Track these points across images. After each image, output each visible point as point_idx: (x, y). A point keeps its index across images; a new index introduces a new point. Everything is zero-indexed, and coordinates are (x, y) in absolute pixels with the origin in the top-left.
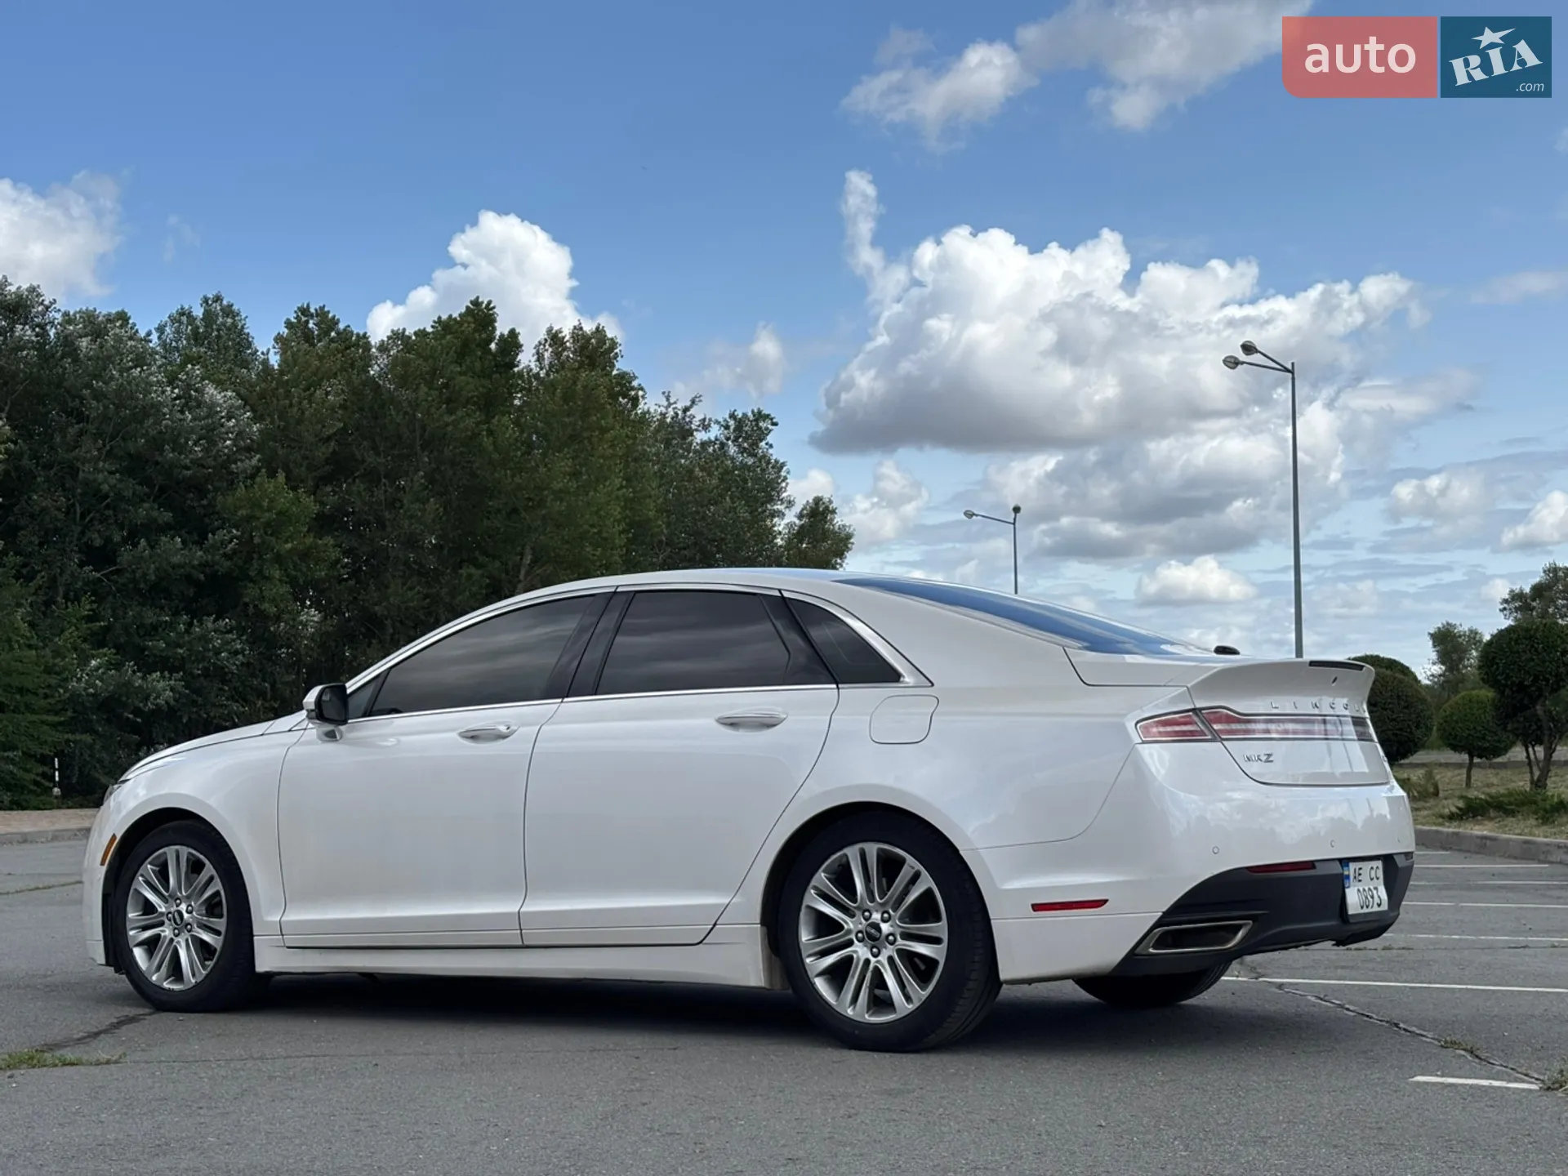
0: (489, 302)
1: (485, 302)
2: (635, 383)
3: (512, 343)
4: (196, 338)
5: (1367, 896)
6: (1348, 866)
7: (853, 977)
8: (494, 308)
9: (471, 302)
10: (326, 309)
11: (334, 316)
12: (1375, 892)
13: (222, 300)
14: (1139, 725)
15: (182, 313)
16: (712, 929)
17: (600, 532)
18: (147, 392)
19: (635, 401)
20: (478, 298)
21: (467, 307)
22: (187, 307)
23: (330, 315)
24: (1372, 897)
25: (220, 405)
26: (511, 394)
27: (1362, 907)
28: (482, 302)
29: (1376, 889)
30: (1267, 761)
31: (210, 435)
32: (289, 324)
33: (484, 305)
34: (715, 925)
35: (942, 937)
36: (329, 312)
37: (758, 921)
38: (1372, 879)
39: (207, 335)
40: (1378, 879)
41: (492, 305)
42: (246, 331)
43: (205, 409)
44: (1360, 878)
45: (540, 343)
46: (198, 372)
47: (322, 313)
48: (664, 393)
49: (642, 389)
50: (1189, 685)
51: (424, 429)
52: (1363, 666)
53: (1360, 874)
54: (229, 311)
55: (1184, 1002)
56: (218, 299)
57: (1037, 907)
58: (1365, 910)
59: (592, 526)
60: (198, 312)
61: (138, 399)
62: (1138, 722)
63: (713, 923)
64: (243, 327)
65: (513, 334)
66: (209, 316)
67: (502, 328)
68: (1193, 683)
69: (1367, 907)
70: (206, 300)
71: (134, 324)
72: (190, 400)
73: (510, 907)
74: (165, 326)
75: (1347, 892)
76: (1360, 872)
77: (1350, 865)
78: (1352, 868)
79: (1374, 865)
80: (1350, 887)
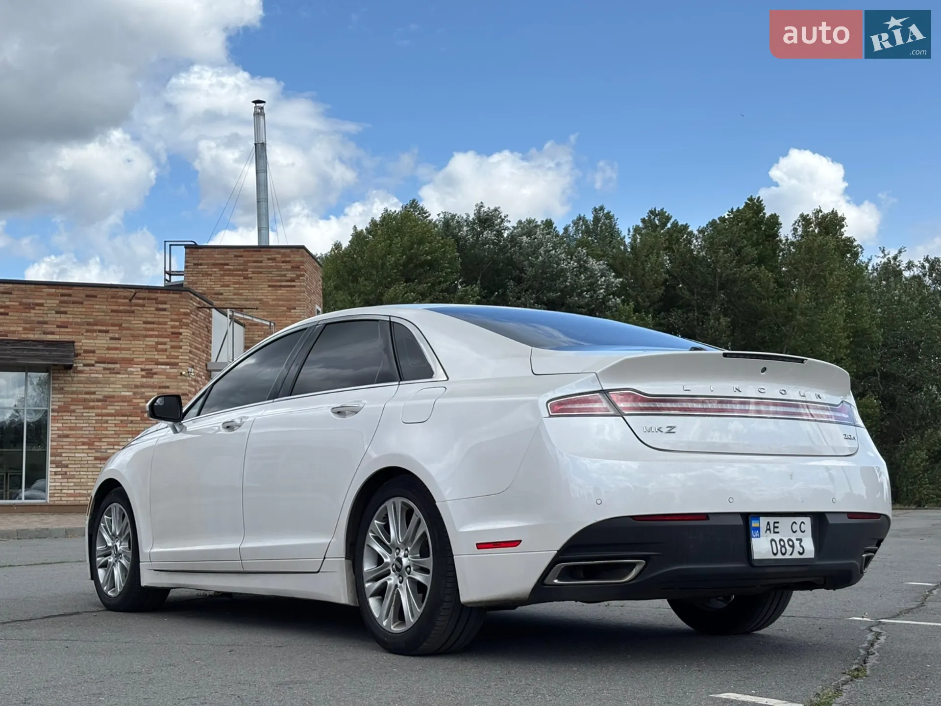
0: (759, 198)
1: (756, 198)
2: (855, 244)
3: (774, 222)
4: (588, 232)
5: (783, 546)
7: (387, 598)
8: (762, 201)
9: (748, 199)
10: (664, 210)
11: (669, 214)
12: (797, 542)
13: (604, 211)
14: (549, 404)
15: (579, 218)
16: (323, 561)
17: (830, 337)
18: (558, 264)
19: (856, 255)
20: (752, 196)
21: (746, 203)
22: (582, 215)
23: (667, 214)
24: (793, 547)
25: (596, 270)
26: (775, 253)
28: (755, 199)
29: (799, 540)
30: (669, 432)
31: (593, 287)
32: (643, 221)
33: (755, 200)
34: (325, 558)
35: (429, 568)
36: (666, 212)
37: (344, 556)
38: (794, 532)
39: (595, 230)
40: (802, 532)
41: (760, 199)
42: (617, 227)
43: (589, 273)
44: (776, 530)
45: (796, 222)
46: (585, 251)
47: (662, 214)
48: (880, 248)
49: (861, 247)
50: (597, 372)
51: (721, 277)
52: (804, 360)
53: (775, 527)
54: (608, 216)
55: (761, 632)
56: (602, 209)
57: (480, 546)
59: (826, 332)
60: (590, 217)
61: (553, 267)
62: (548, 402)
63: (323, 557)
64: (615, 225)
65: (774, 217)
66: (596, 219)
67: (768, 213)
68: (601, 370)
69: (783, 554)
70: (595, 209)
71: (556, 227)
72: (583, 268)
73: (236, 546)
74: (569, 226)
75: (754, 541)
76: (776, 525)
77: (762, 519)
78: (763, 521)
79: (799, 520)
80: (759, 537)
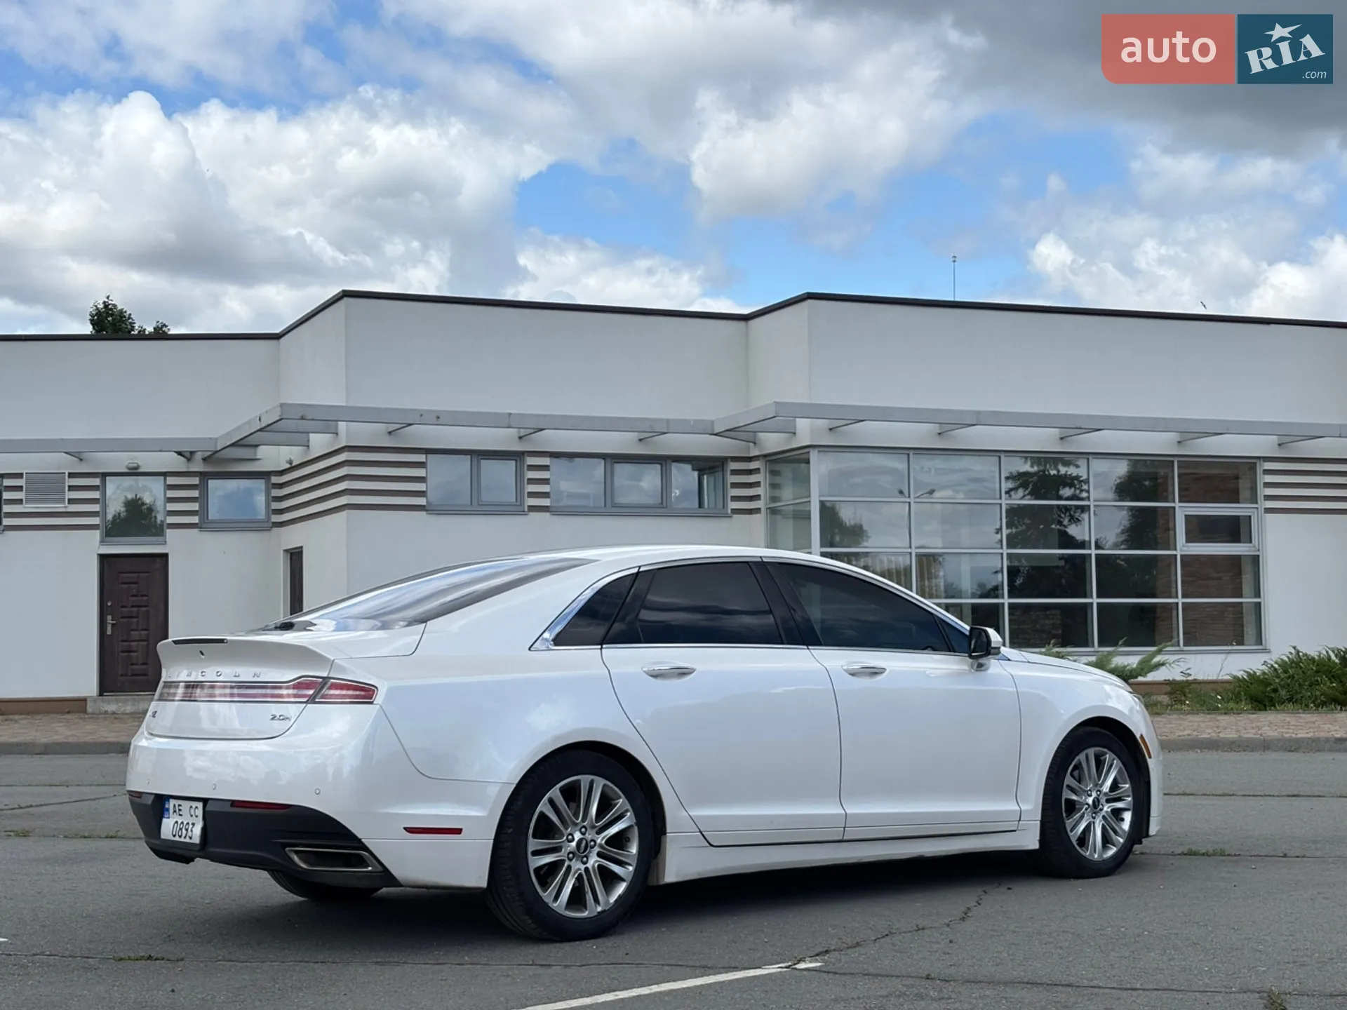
5: (180, 827)
6: (169, 801)
12: (191, 826)
24: (187, 830)
27: (174, 836)
29: (193, 824)
38: (192, 816)
40: (197, 816)
44: (181, 813)
53: (180, 810)
58: (177, 838)
69: (180, 837)
75: (165, 820)
76: (180, 808)
77: (171, 800)
78: (172, 802)
79: (194, 804)
80: (168, 818)
